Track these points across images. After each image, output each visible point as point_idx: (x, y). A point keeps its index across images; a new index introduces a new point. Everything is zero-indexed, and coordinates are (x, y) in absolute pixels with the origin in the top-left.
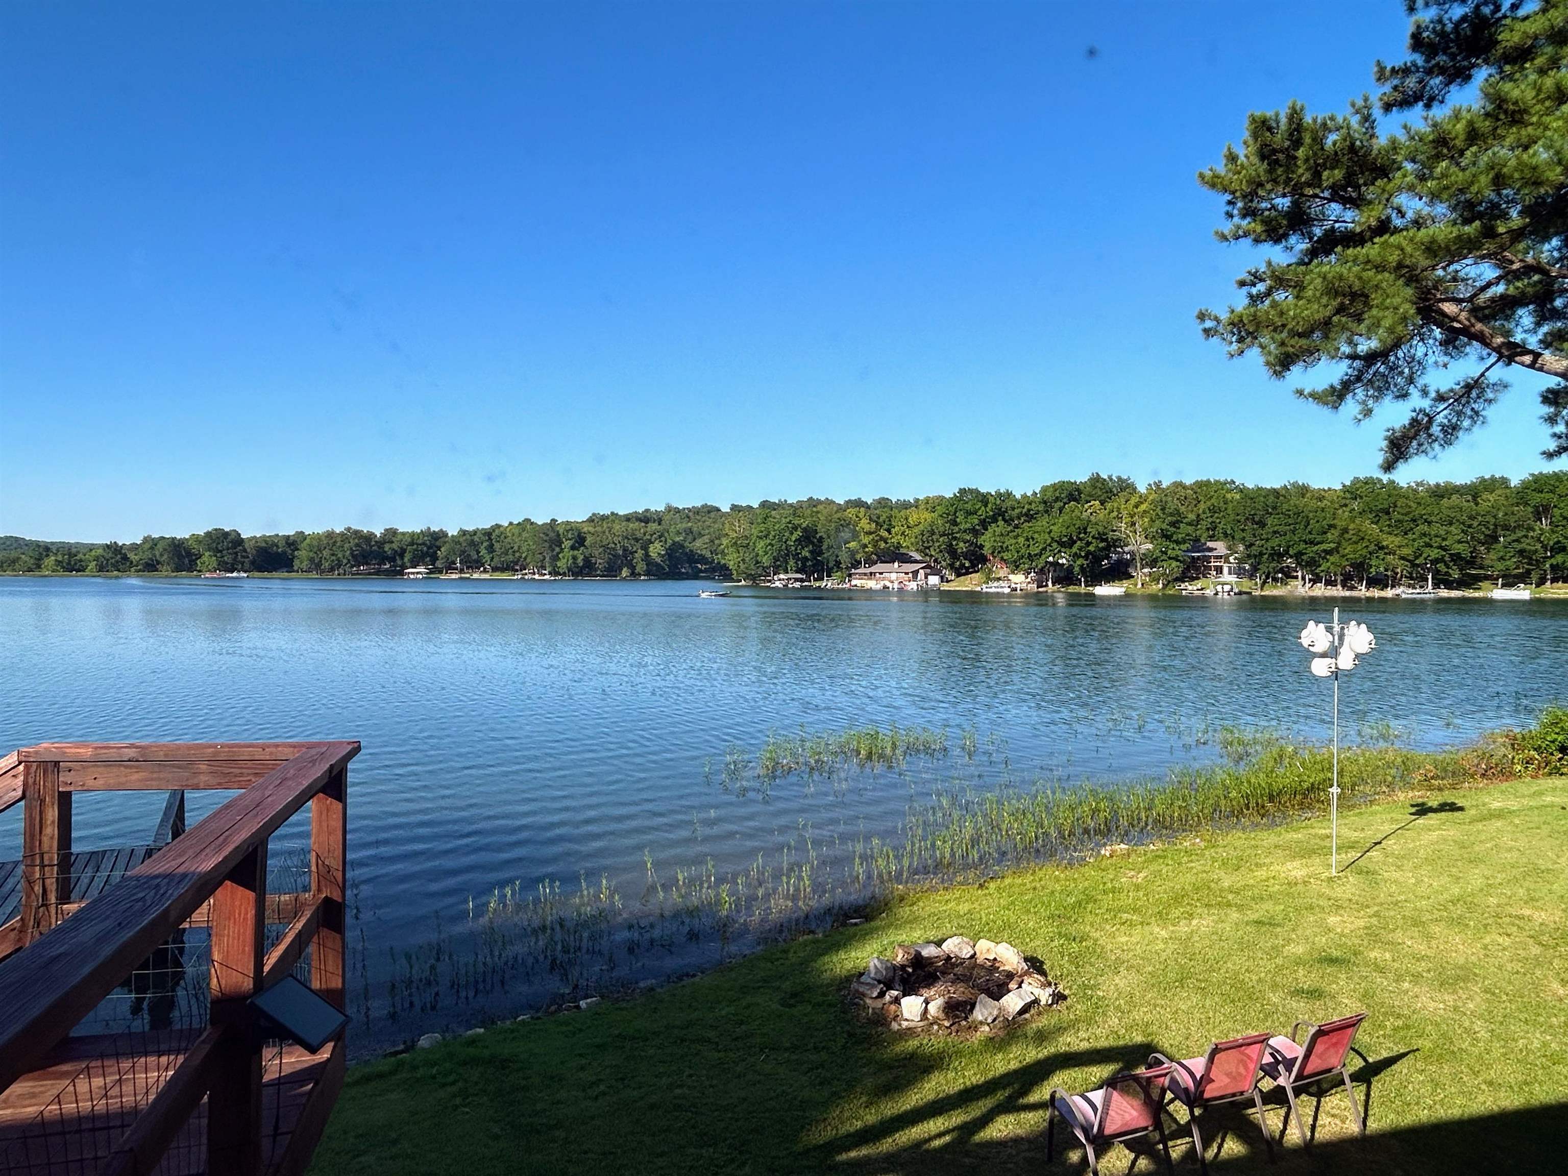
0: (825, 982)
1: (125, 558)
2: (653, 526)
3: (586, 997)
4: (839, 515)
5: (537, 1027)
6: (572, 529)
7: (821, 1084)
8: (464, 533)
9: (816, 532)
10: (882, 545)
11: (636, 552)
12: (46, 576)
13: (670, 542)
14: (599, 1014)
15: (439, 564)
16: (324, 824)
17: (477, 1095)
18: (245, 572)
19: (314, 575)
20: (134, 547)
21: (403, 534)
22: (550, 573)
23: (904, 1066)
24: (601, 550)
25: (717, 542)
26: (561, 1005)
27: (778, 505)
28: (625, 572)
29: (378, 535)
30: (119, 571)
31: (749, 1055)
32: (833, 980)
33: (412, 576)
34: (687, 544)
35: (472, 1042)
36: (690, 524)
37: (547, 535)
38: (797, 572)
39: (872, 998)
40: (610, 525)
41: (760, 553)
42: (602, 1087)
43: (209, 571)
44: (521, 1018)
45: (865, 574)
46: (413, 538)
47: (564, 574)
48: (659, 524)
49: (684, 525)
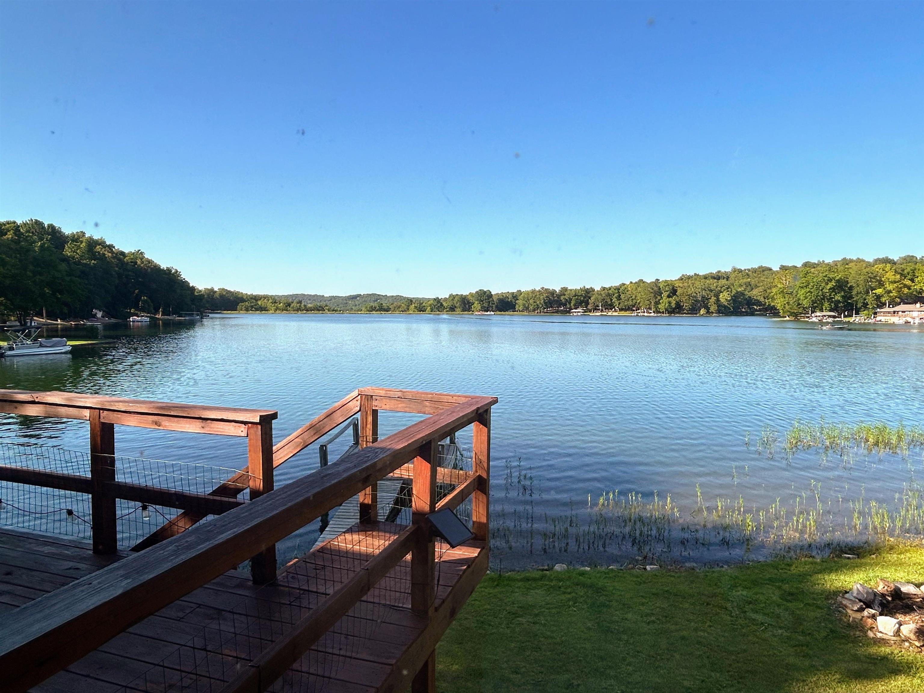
0: (817, 591)
1: (442, 305)
2: (723, 282)
3: (651, 564)
4: (867, 270)
5: (620, 575)
6: (668, 285)
7: (804, 656)
8: (604, 289)
9: (847, 282)
10: (906, 291)
11: (710, 299)
12: (410, 314)
13: (734, 292)
14: (657, 576)
15: (590, 307)
16: (479, 438)
17: (581, 603)
18: (493, 311)
19: (525, 313)
20: (446, 299)
21: (571, 290)
22: (654, 312)
23: (875, 664)
24: (687, 297)
25: (768, 291)
26: (636, 566)
27: (818, 265)
28: (703, 311)
29: (558, 291)
30: (439, 311)
31: (753, 624)
32: (823, 592)
33: (575, 314)
34: (746, 293)
35: (582, 574)
36: (749, 280)
37: (653, 289)
38: (830, 311)
39: (853, 610)
40: (693, 281)
41: (801, 298)
42: (653, 618)
43: (477, 311)
44: (611, 567)
45: (889, 312)
46: (576, 293)
47: (663, 313)
48: (727, 280)
49: (745, 280)
